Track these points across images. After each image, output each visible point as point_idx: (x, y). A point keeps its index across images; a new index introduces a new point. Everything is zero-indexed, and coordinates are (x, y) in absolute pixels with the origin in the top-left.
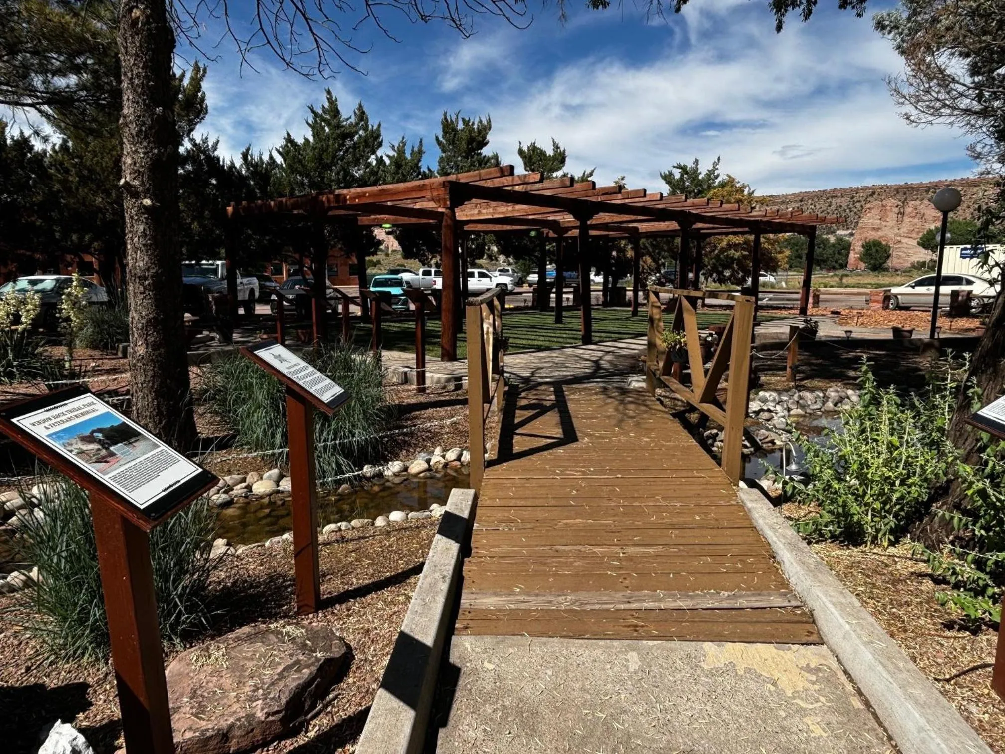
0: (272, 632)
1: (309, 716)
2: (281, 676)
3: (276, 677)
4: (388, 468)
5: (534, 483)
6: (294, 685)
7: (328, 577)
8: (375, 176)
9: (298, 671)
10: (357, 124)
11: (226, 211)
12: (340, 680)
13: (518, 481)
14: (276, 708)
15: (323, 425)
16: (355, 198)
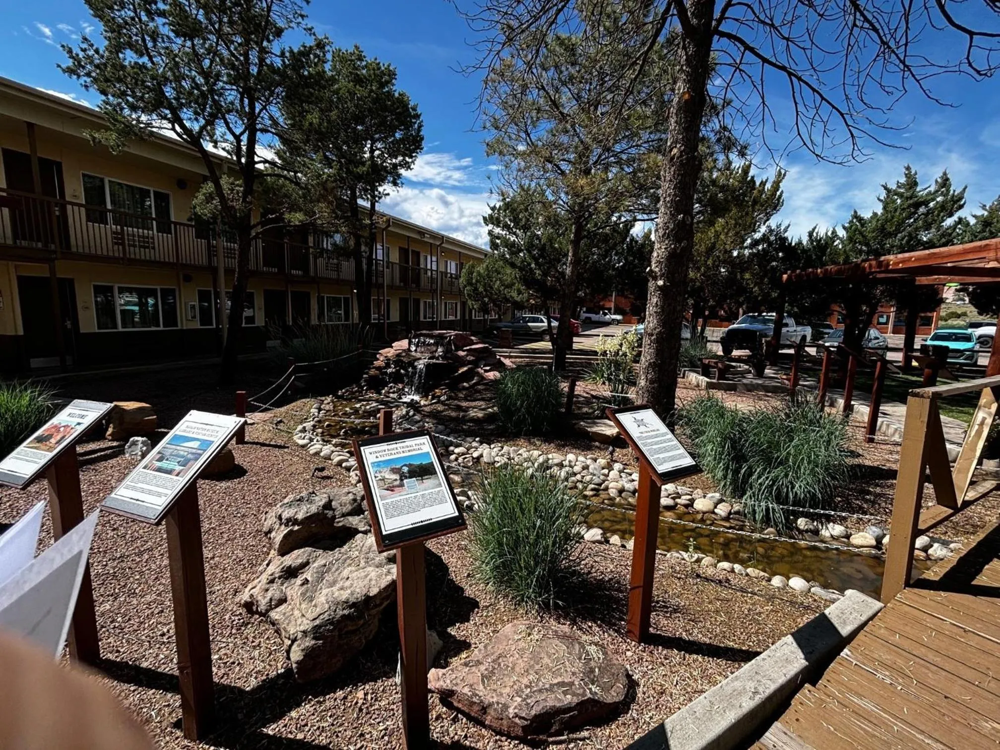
0: (580, 643)
1: (551, 739)
2: (551, 689)
3: (547, 686)
4: (827, 528)
5: (974, 641)
6: (550, 703)
7: (678, 615)
8: (947, 238)
9: (565, 693)
10: (936, 191)
11: (782, 277)
12: (599, 725)
13: (949, 627)
14: (524, 715)
15: (765, 469)
16: (898, 263)
